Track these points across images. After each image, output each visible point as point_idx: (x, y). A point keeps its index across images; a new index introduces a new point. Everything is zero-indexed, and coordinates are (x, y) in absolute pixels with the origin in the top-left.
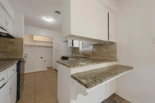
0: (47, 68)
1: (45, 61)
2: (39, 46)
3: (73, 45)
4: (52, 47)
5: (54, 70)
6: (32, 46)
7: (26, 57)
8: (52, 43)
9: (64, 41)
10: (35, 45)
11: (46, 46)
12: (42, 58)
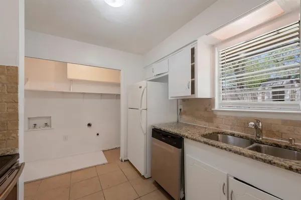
0: (103, 151)
1: (98, 134)
2: (84, 94)
3: (193, 92)
4: (118, 96)
5: (125, 161)
6: (63, 94)
7: (48, 124)
8: (118, 85)
9: (154, 78)
10: (71, 91)
11: (102, 94)
12: (89, 125)
